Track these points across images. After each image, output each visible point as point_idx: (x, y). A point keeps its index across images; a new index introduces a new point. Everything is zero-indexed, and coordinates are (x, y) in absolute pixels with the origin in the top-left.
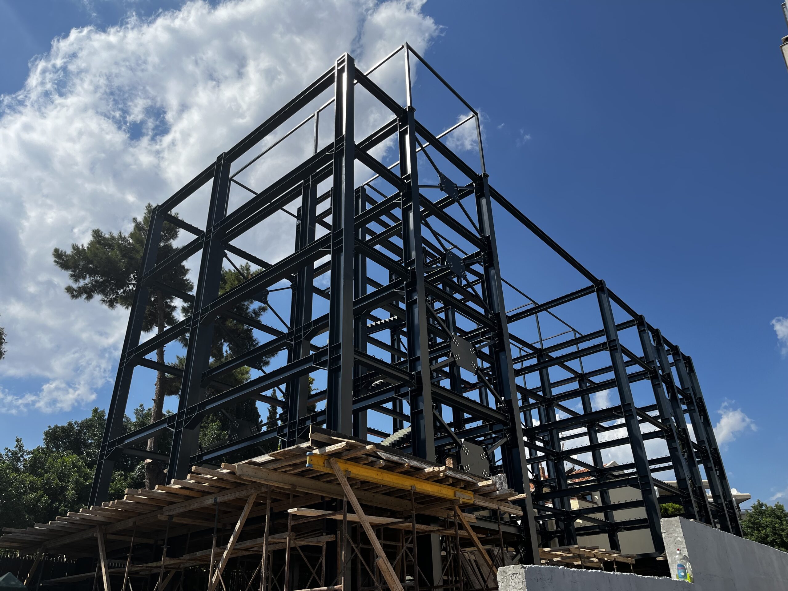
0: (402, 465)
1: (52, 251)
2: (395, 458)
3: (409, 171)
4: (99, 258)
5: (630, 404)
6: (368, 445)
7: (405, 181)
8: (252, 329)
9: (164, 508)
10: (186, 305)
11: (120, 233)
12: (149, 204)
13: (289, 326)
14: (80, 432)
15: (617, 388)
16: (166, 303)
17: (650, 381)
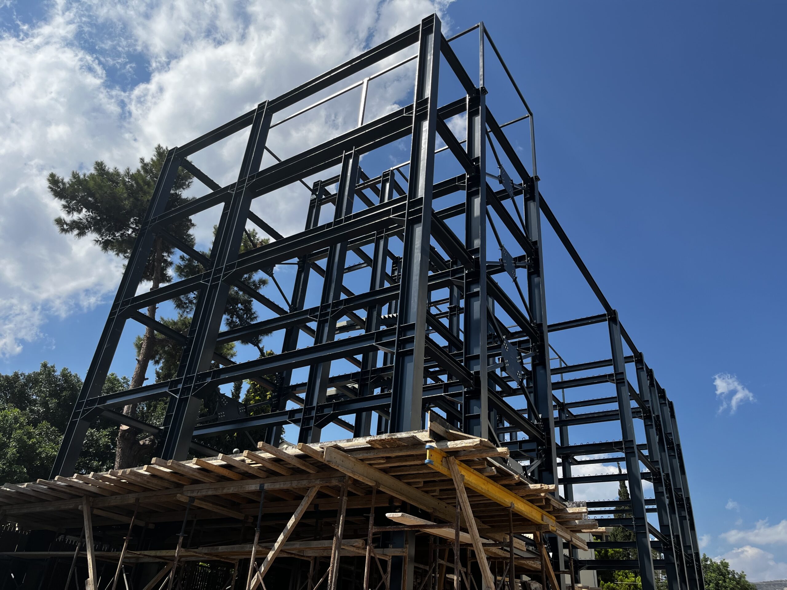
0: (512, 476)
1: (47, 175)
3: (478, 153)
4: (103, 192)
5: (632, 441)
6: (499, 447)
7: (474, 163)
8: (252, 301)
9: (185, 487)
10: (182, 263)
11: (128, 169)
12: (159, 146)
13: (290, 303)
14: (26, 385)
15: (619, 421)
16: (163, 256)
17: (643, 421)
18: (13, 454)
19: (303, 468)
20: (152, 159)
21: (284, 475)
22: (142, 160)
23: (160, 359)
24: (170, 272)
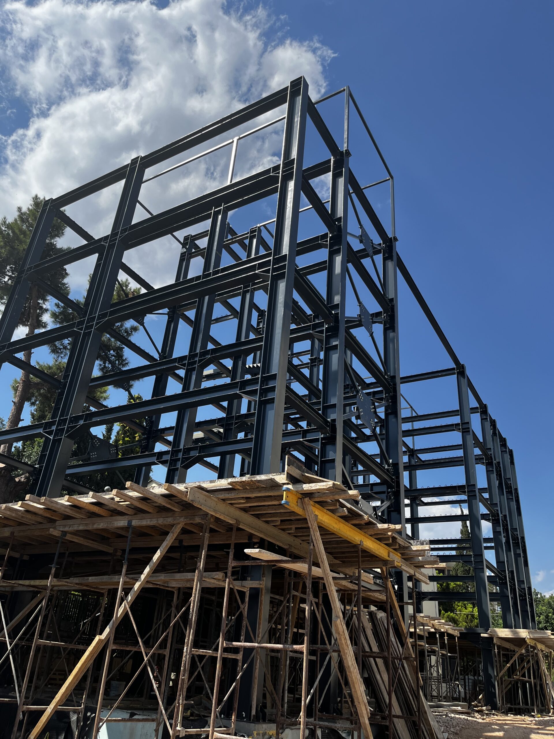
0: (361, 516)
3: (340, 213)
5: (474, 485)
6: (350, 490)
7: (336, 223)
8: (124, 348)
9: (57, 522)
10: (57, 310)
11: (5, 218)
12: (36, 196)
13: (160, 351)
15: (463, 467)
16: (39, 303)
17: (485, 467)
19: (169, 506)
20: (29, 209)
21: (151, 513)
22: (19, 209)
23: (36, 401)
24: (46, 318)
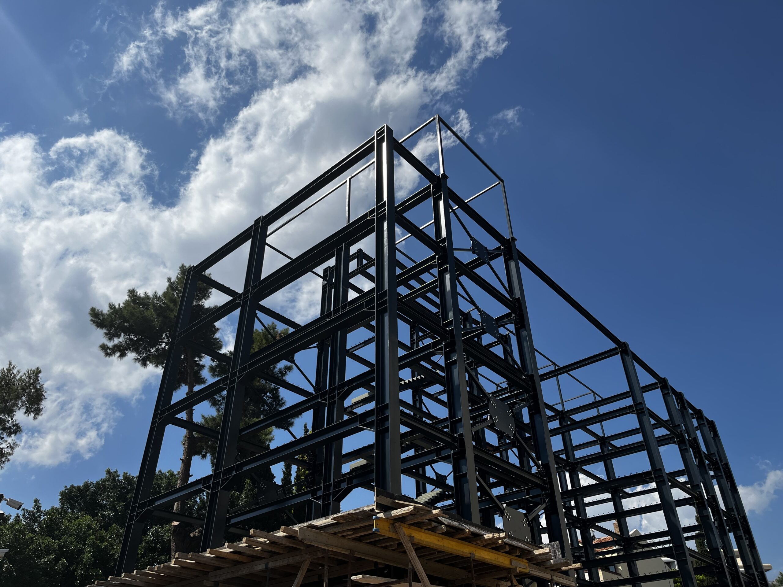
0: (463, 530)
1: (88, 310)
2: (455, 524)
3: (444, 234)
4: (135, 318)
5: (660, 470)
6: (434, 509)
7: (441, 244)
8: (279, 388)
9: (210, 573)
10: (214, 364)
11: (156, 292)
12: (183, 265)
13: (314, 385)
14: (95, 492)
15: (645, 452)
16: (196, 361)
17: (677, 446)
18: (89, 559)
19: (294, 546)
20: (177, 277)
21: (283, 554)
22: (169, 279)
23: (206, 453)
24: (205, 373)
